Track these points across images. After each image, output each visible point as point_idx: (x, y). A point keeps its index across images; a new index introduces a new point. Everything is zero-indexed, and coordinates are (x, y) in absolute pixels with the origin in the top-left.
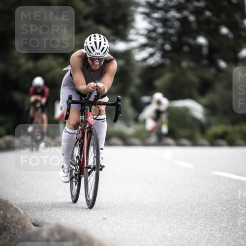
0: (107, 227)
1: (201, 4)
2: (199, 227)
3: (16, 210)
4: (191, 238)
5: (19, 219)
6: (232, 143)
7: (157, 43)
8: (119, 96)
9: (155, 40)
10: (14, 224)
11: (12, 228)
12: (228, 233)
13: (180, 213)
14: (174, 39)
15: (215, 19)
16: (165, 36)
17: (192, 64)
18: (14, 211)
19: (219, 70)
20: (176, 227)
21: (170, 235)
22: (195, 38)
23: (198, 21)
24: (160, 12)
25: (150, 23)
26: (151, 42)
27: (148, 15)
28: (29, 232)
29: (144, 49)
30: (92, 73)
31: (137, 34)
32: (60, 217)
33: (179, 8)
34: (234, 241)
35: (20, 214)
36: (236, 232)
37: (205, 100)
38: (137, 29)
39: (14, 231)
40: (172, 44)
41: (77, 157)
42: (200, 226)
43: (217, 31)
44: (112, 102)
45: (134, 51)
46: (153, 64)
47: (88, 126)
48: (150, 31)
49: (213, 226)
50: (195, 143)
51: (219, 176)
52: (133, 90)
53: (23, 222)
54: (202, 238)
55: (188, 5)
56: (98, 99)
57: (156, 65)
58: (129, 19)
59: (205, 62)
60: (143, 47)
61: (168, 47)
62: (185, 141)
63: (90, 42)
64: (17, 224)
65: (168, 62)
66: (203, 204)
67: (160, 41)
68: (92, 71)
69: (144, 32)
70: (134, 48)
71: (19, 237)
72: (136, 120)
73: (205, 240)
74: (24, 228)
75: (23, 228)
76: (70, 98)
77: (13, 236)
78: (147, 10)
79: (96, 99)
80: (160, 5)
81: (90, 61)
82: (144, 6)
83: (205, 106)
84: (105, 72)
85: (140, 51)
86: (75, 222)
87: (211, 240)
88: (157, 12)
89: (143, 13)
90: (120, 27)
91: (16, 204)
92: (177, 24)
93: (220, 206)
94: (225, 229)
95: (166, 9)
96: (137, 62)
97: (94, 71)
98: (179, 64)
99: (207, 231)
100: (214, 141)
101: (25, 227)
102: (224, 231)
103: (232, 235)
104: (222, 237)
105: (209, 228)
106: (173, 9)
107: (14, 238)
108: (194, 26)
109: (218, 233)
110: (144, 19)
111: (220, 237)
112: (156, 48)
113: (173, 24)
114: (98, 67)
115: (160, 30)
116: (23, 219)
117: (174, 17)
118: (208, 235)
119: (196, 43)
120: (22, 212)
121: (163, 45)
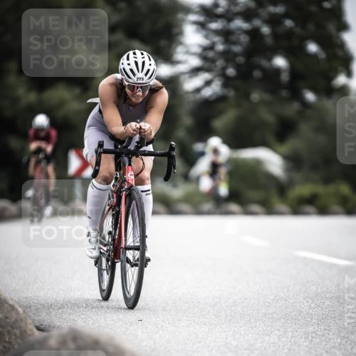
0: (143, 332)
1: (279, 9)
2: (277, 332)
3: (13, 307)
4: (265, 348)
5: (16, 321)
6: (323, 211)
7: (216, 66)
8: (173, 143)
9: (213, 61)
10: (9, 328)
11: (6, 333)
12: (318, 340)
13: (249, 312)
14: (241, 60)
15: (299, 31)
16: (228, 56)
17: (267, 97)
18: (9, 308)
19: (305, 105)
20: (243, 332)
21: (234, 343)
22: (270, 59)
23: (275, 34)
24: (220, 20)
25: (206, 37)
26: (207, 65)
27: (202, 26)
28: (31, 339)
29: (196, 75)
30: (131, 108)
31: (187, 53)
32: (75, 318)
33: (247, 15)
34: (326, 352)
35: (17, 313)
36: (330, 339)
37: (285, 148)
38: (186, 46)
39: (10, 338)
40: (238, 67)
41: (110, 233)
42: (278, 330)
43: (302, 49)
44: (163, 152)
45: (183, 77)
46: (211, 96)
47: (126, 187)
48: (205, 49)
49: (296, 331)
50: (270, 211)
51: (305, 259)
52: (181, 133)
53: (23, 324)
54: (281, 348)
55: (260, 10)
56: (141, 147)
57: (214, 97)
58: (175, 30)
59: (284, 93)
60: (195, 71)
61: (231, 72)
62: (255, 208)
63: (128, 62)
64: (13, 328)
65: (231, 93)
66: (282, 298)
67: (220, 63)
68: (130, 105)
69: (197, 50)
70: (183, 73)
71: (16, 347)
72: (186, 177)
73: (286, 351)
74: (24, 333)
75: (21, 333)
76: (101, 145)
77: (7, 345)
78: (201, 19)
79: (138, 147)
80: (220, 10)
81: (128, 91)
82: (196, 13)
83: (286, 158)
84: (151, 107)
85: (191, 77)
86: (97, 324)
87: (294, 350)
88: (216, 21)
89: (195, 23)
90: (163, 43)
91: (12, 299)
92: (244, 39)
93: (307, 302)
94: (314, 335)
95: (228, 16)
96: (188, 93)
97: (135, 105)
98: (247, 96)
99: (287, 337)
100: (298, 208)
101: (25, 331)
102: (313, 338)
103: (324, 343)
104: (310, 346)
105: (290, 334)
106: (239, 17)
107: (9, 348)
108: (269, 41)
109: (303, 340)
110: (198, 31)
111: (306, 346)
112: (214, 73)
113: (239, 39)
114: (141, 100)
115: (220, 47)
116: (22, 320)
117: (240, 29)
118: (289, 343)
119: (271, 65)
120: (20, 310)
121: (224, 69)
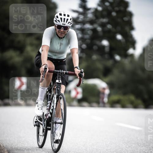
1: (105, 20)
6: (124, 106)
16: (83, 40)
33: (91, 22)
55: (97, 20)
59: (106, 56)
65: (84, 56)
80: (80, 20)
92: (90, 32)
95: (83, 22)
108: (101, 34)
